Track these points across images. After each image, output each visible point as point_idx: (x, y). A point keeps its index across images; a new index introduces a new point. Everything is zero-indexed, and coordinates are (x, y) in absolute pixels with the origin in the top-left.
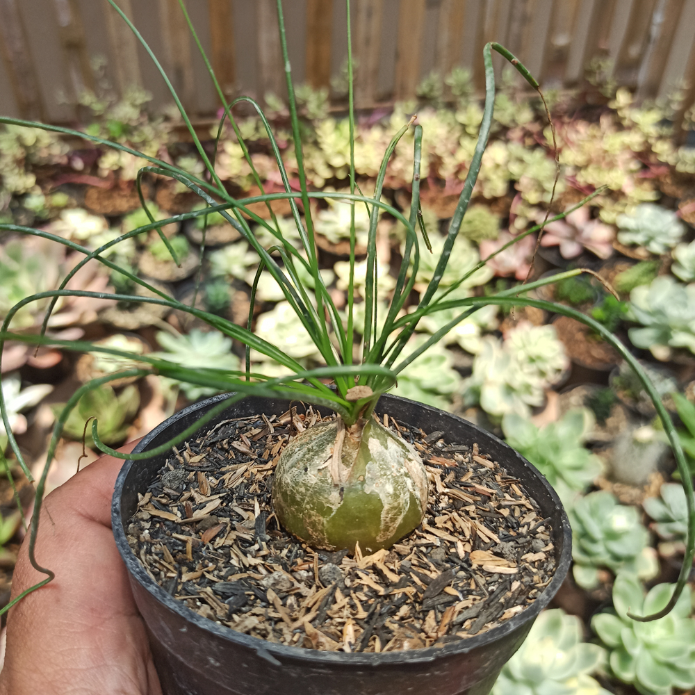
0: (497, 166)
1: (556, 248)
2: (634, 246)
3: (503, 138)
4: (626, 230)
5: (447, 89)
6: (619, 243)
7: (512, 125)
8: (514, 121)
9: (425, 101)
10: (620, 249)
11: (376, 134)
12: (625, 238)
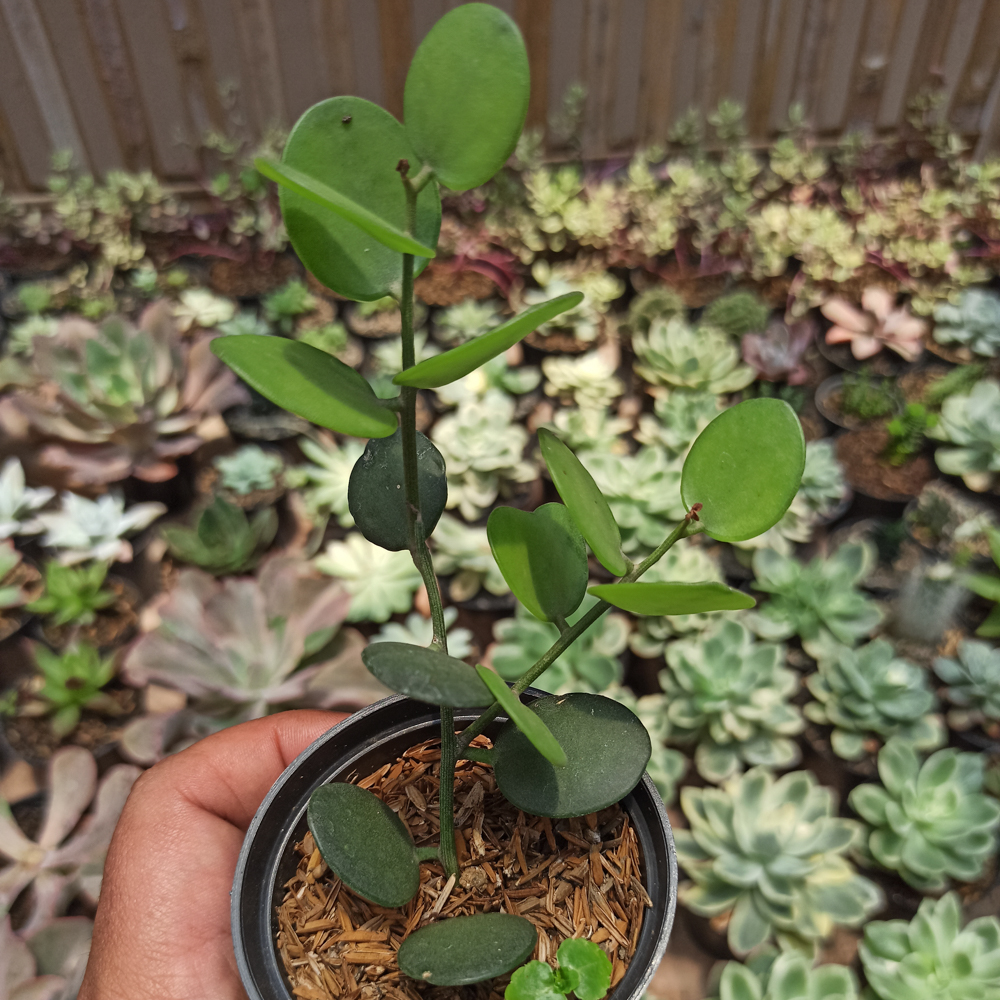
0: (773, 235)
1: (846, 345)
2: (954, 345)
3: (784, 199)
4: (946, 324)
5: (710, 130)
6: (933, 341)
7: (798, 181)
8: (801, 176)
9: (678, 149)
10: (935, 350)
11: (607, 191)
12: (944, 335)
